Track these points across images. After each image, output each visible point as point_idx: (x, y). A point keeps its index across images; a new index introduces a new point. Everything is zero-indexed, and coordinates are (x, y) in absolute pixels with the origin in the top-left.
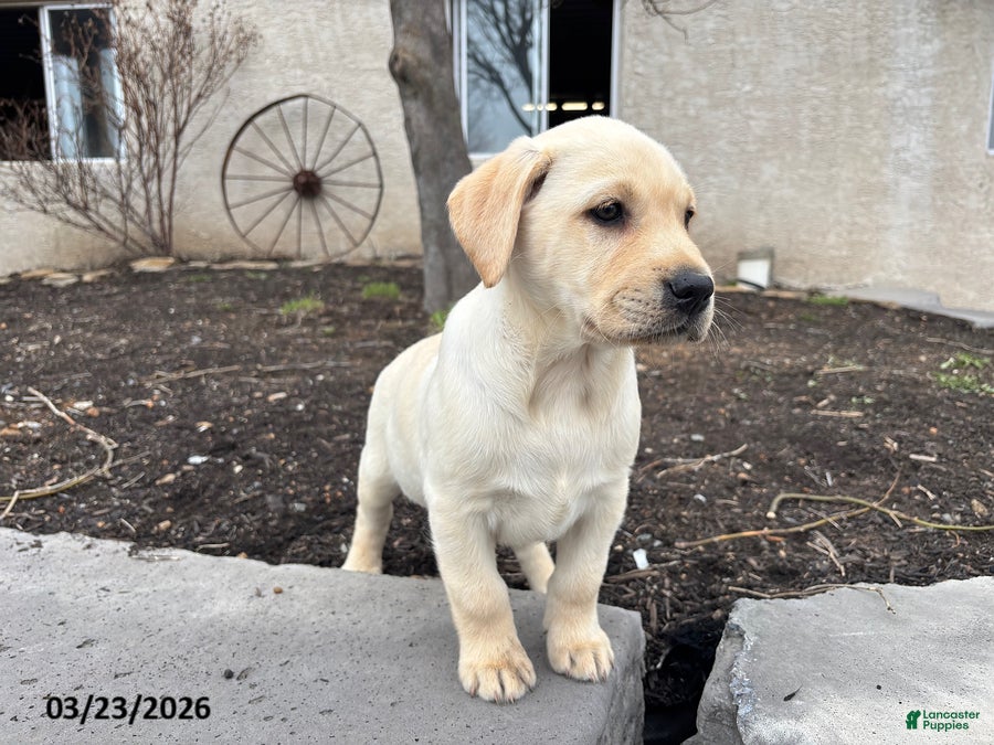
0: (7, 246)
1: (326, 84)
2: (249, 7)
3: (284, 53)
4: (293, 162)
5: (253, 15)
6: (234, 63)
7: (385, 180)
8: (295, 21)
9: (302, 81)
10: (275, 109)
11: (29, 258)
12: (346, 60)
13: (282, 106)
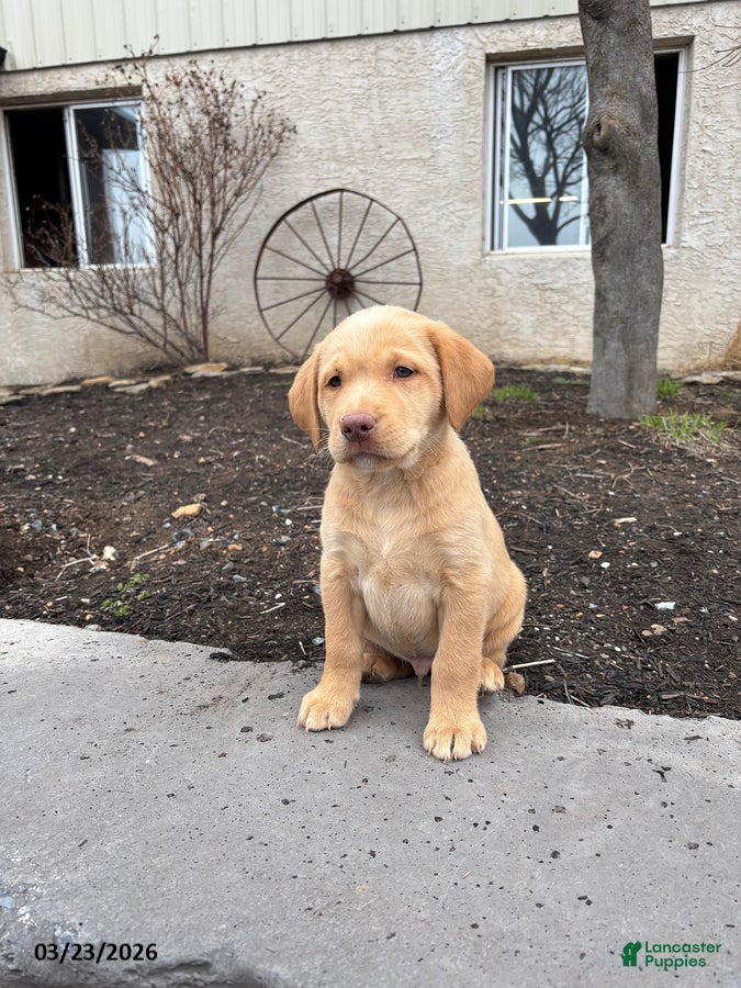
0: (37, 354)
1: (361, 177)
2: (282, 98)
3: (318, 145)
4: (327, 261)
5: (287, 108)
6: (267, 158)
7: (424, 277)
8: (330, 111)
9: (337, 175)
10: (309, 204)
11: (59, 365)
12: (383, 151)
13: (315, 202)
